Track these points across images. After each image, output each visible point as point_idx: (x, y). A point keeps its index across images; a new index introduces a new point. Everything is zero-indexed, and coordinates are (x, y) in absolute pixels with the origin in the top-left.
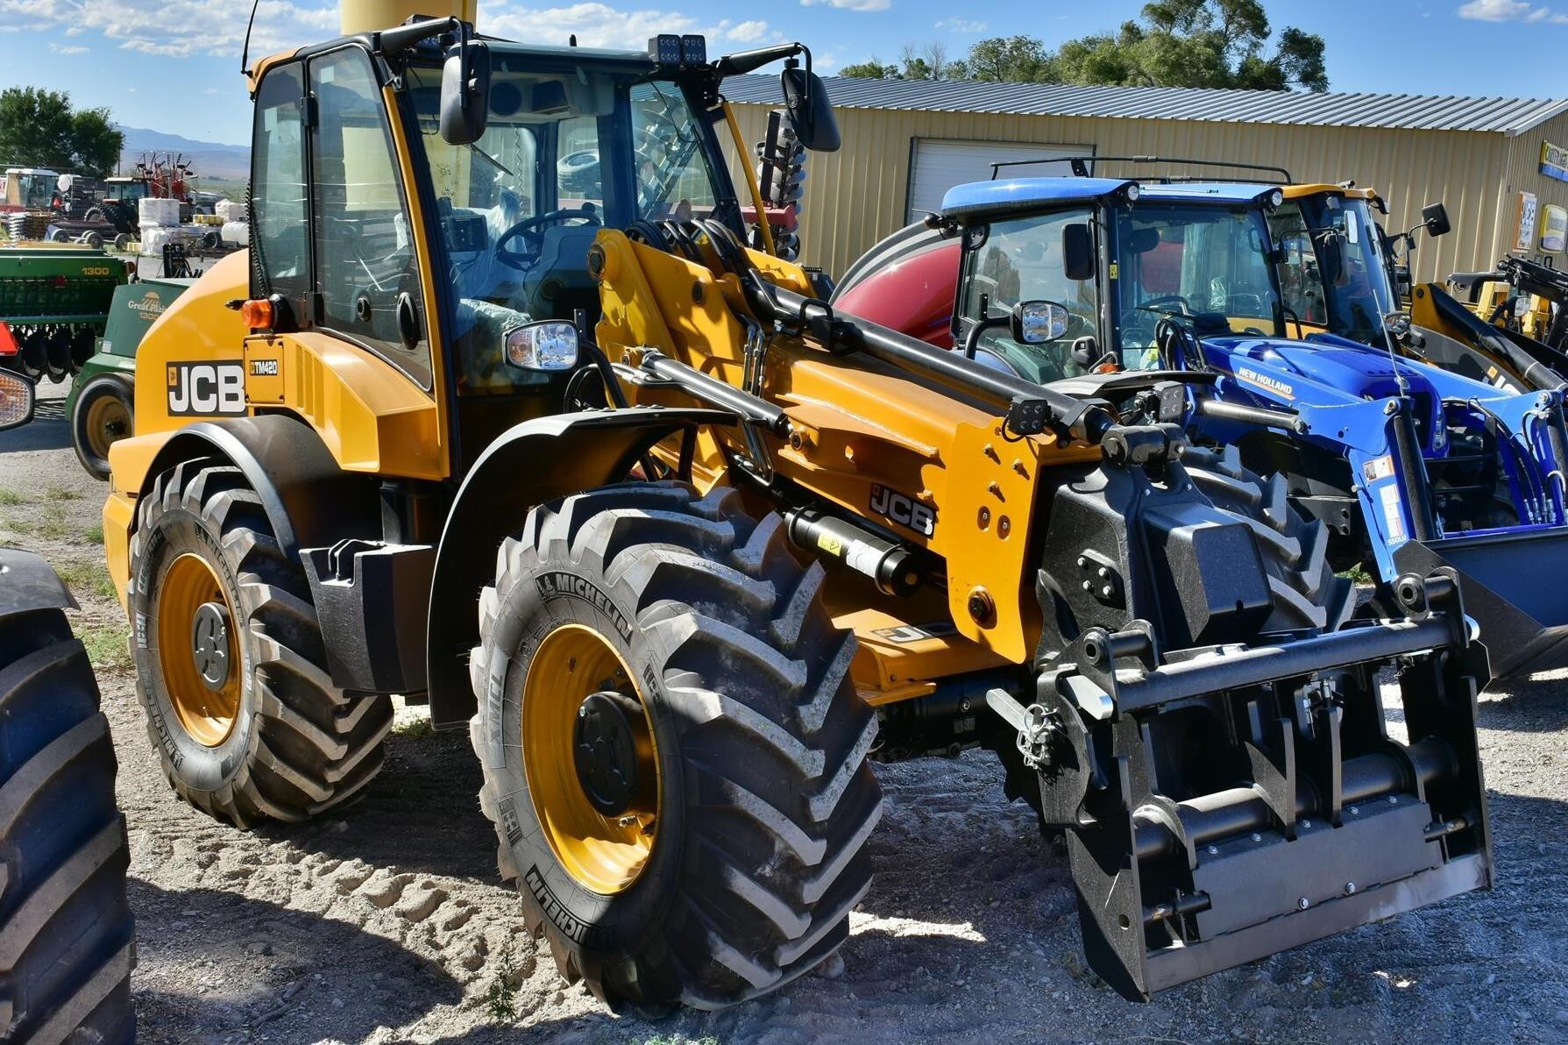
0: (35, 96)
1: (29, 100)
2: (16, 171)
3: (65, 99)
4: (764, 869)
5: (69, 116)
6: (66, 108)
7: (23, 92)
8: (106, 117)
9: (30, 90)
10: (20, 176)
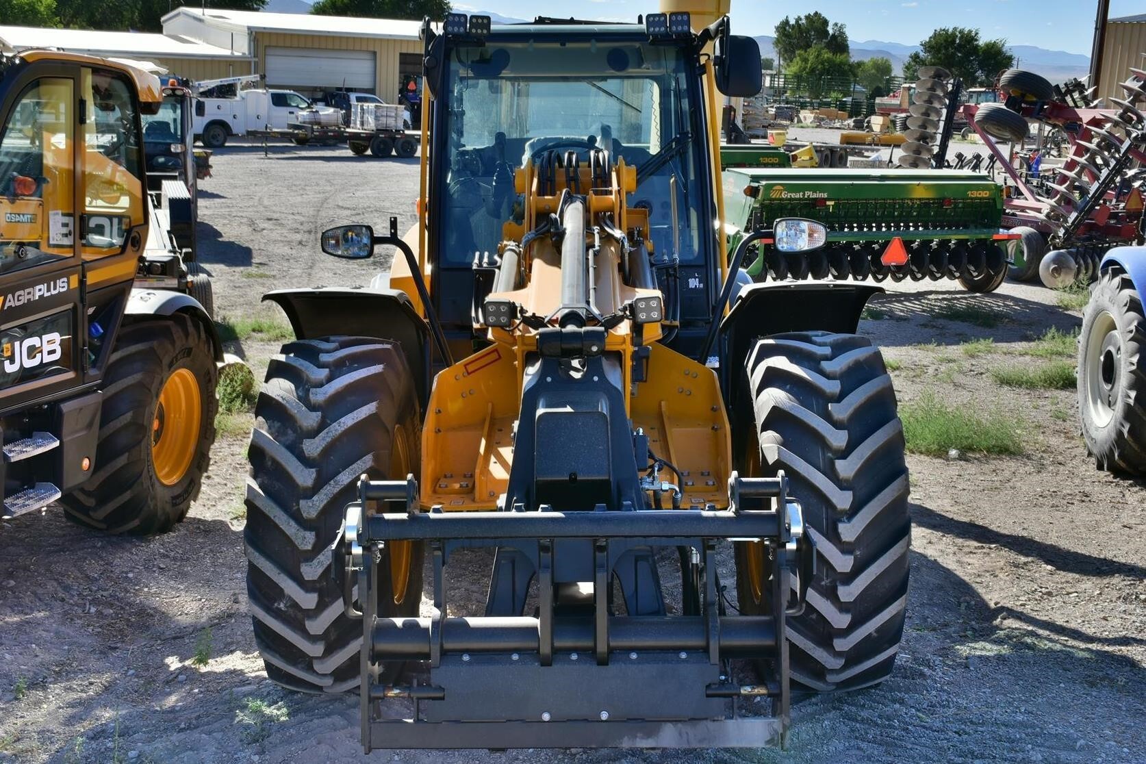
0: (958, 33)
1: (953, 35)
2: (907, 85)
3: (977, 34)
4: (279, 604)
5: (977, 46)
6: (976, 40)
7: (950, 30)
8: (1003, 45)
9: (955, 29)
10: (909, 88)
